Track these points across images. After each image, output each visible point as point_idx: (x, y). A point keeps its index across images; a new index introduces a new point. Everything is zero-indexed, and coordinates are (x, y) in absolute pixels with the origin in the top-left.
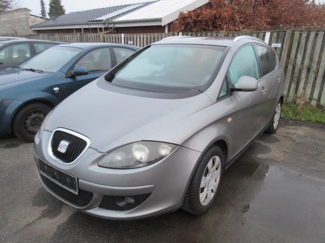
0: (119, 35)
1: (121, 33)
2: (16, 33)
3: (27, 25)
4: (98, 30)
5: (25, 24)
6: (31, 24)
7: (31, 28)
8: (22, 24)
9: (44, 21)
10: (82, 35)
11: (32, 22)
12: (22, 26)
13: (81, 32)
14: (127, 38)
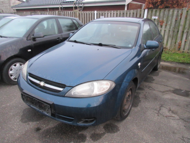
0: (93, 12)
1: (94, 10)
2: (3, 11)
3: (10, 5)
4: (74, 8)
5: (7, 5)
6: (12, 5)
7: (12, 7)
8: (5, 5)
9: (21, 3)
10: (60, 12)
11: (13, 4)
12: (6, 6)
13: (59, 10)
14: (100, 14)
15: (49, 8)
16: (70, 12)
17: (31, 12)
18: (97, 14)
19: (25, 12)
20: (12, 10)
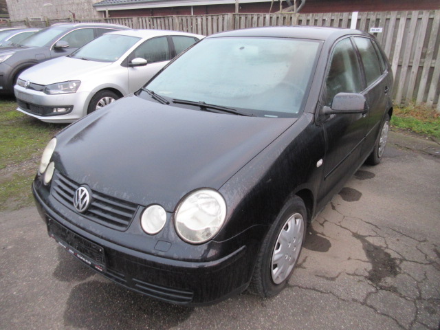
0: (345, 15)
1: (351, 11)
2: (74, 15)
3: (89, 2)
10: (237, 17)
13: (234, 11)
14: (368, 20)
15: (195, 7)
16: (268, 16)
17: (153, 19)
18: (359, 20)
19: (135, 19)
20: (95, 13)
